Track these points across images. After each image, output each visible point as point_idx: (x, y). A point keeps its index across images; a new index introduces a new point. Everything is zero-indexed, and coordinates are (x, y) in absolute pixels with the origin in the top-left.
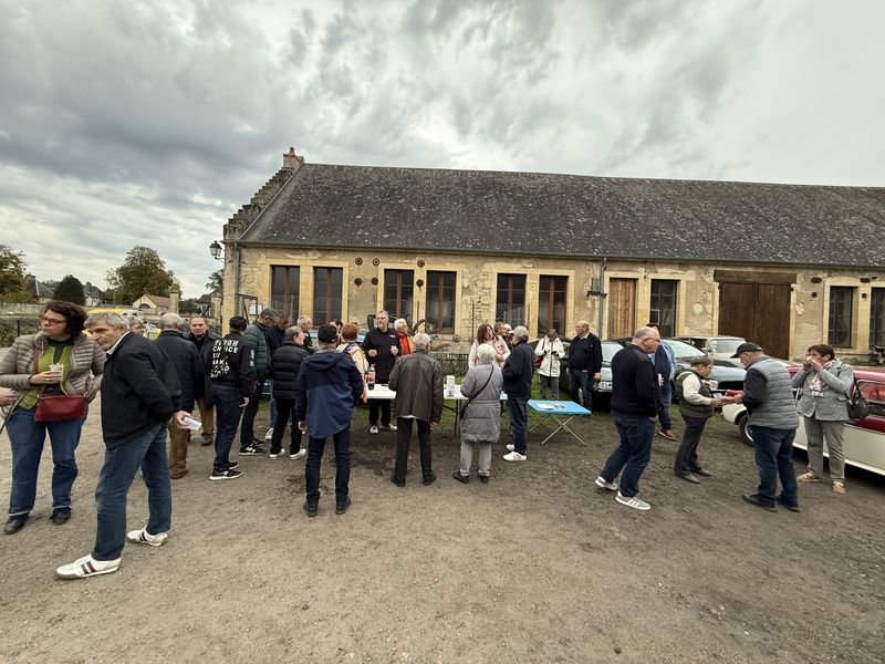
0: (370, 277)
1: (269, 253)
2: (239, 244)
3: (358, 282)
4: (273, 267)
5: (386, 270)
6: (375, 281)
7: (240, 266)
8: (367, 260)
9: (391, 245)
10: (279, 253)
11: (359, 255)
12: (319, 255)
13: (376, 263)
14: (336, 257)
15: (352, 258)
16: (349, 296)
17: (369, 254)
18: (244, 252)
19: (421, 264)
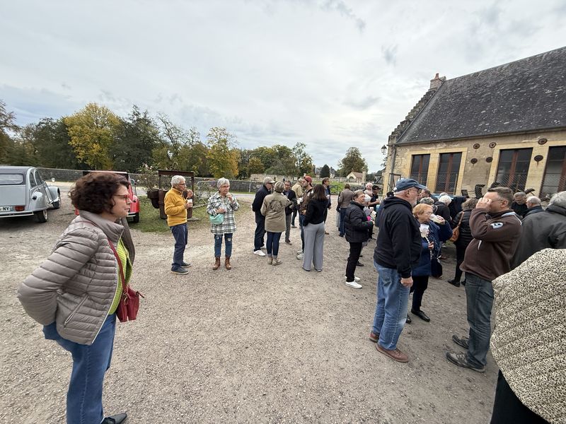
0: (485, 157)
1: (412, 148)
2: (396, 145)
3: (474, 161)
4: (414, 156)
5: (501, 151)
6: (490, 160)
7: (395, 157)
8: (484, 145)
9: (510, 130)
10: (418, 148)
11: (477, 142)
12: (445, 145)
13: (493, 146)
14: (458, 145)
15: (471, 144)
16: (464, 171)
17: (486, 140)
18: (398, 149)
19: (543, 142)
